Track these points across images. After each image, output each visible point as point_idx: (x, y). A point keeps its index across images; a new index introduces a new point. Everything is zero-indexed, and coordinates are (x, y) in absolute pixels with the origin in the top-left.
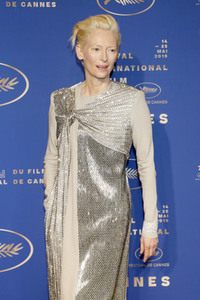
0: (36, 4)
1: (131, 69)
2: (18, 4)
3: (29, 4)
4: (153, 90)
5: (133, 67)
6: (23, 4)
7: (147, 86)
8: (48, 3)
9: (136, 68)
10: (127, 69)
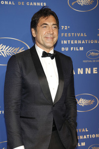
0: (35, 4)
1: (85, 42)
2: (25, 3)
3: (31, 4)
4: (97, 54)
5: (86, 41)
6: (28, 4)
7: (93, 51)
8: (42, 3)
9: (88, 42)
10: (83, 42)
